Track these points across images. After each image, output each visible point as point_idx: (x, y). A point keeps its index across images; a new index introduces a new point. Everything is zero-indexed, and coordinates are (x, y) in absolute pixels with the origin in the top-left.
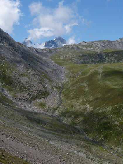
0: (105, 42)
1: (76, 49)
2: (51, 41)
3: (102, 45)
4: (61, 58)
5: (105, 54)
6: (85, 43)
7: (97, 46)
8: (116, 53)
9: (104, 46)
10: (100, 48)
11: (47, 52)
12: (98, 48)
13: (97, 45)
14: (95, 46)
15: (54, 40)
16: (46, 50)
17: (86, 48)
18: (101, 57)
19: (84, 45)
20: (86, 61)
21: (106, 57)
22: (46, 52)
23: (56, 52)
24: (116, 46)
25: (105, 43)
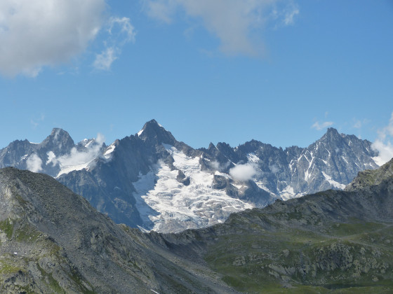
0: (332, 197)
1: (265, 228)
2: (132, 136)
3: (328, 206)
4: (234, 263)
5: (350, 248)
6: (283, 204)
7: (315, 213)
8: (374, 241)
9: (331, 209)
10: (322, 217)
11: (193, 242)
12: (319, 220)
13: (315, 210)
14: (308, 212)
15: (139, 134)
16: (187, 237)
17: (288, 220)
18: (341, 260)
19: (281, 213)
20: (301, 270)
21: (354, 258)
22: (189, 241)
23: (215, 242)
24: (361, 207)
25: (332, 201)
